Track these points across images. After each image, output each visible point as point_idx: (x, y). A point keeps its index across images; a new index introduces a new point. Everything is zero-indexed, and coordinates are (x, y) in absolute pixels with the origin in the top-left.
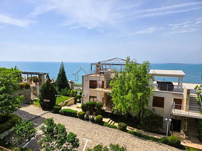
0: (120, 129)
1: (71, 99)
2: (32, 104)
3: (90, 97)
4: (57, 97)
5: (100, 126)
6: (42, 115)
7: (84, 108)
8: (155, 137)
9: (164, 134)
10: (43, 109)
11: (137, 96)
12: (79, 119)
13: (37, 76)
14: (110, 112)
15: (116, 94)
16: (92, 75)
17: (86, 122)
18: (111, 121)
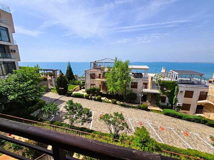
0: (113, 103)
1: (77, 87)
2: (50, 91)
3: (91, 85)
4: (68, 85)
5: (100, 102)
6: (60, 98)
7: (88, 92)
8: (133, 106)
9: (139, 103)
10: (60, 94)
11: (123, 82)
12: (85, 99)
13: (52, 72)
14: (106, 93)
15: (110, 82)
16: (91, 70)
17: (90, 100)
18: (107, 98)
